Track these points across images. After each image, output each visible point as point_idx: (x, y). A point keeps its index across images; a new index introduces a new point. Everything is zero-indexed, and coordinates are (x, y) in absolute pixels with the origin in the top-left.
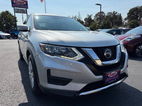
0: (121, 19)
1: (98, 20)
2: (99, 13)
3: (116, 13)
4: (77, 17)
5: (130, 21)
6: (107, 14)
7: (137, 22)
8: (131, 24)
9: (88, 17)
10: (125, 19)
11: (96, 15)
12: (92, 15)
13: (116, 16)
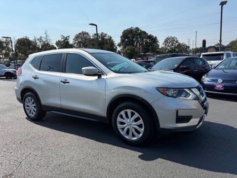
0: (113, 44)
1: (80, 45)
2: (80, 34)
3: (105, 36)
4: (44, 40)
5: (125, 47)
6: (93, 36)
7: (134, 49)
8: (128, 51)
9: (63, 40)
10: (119, 45)
11: (77, 37)
12: (68, 36)
13: (106, 39)
